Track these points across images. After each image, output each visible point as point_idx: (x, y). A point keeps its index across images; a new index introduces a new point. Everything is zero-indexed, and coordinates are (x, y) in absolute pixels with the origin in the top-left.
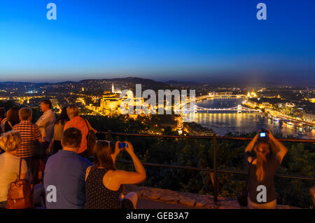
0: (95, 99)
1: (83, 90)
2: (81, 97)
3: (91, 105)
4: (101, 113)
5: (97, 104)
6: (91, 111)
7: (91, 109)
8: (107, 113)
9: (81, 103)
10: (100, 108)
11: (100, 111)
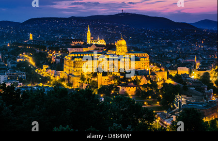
0: (53, 55)
1: (31, 38)
2: (27, 51)
3: (45, 67)
4: (64, 84)
5: (58, 67)
6: (45, 80)
7: (45, 75)
8: (77, 83)
9: (26, 63)
10: (63, 74)
11: (63, 80)
